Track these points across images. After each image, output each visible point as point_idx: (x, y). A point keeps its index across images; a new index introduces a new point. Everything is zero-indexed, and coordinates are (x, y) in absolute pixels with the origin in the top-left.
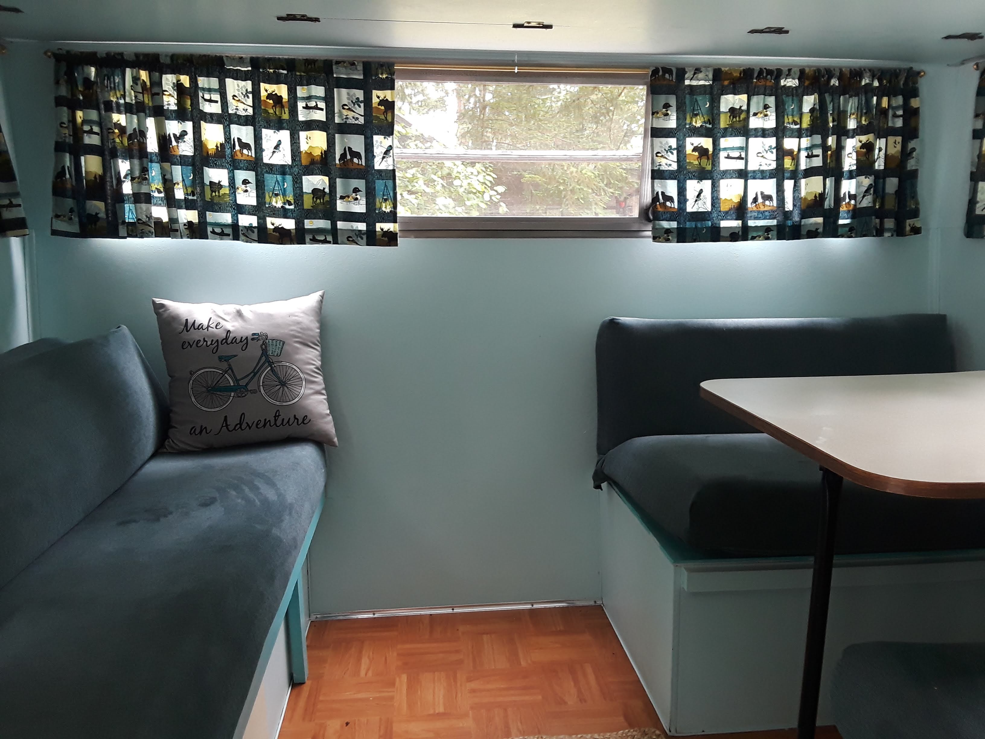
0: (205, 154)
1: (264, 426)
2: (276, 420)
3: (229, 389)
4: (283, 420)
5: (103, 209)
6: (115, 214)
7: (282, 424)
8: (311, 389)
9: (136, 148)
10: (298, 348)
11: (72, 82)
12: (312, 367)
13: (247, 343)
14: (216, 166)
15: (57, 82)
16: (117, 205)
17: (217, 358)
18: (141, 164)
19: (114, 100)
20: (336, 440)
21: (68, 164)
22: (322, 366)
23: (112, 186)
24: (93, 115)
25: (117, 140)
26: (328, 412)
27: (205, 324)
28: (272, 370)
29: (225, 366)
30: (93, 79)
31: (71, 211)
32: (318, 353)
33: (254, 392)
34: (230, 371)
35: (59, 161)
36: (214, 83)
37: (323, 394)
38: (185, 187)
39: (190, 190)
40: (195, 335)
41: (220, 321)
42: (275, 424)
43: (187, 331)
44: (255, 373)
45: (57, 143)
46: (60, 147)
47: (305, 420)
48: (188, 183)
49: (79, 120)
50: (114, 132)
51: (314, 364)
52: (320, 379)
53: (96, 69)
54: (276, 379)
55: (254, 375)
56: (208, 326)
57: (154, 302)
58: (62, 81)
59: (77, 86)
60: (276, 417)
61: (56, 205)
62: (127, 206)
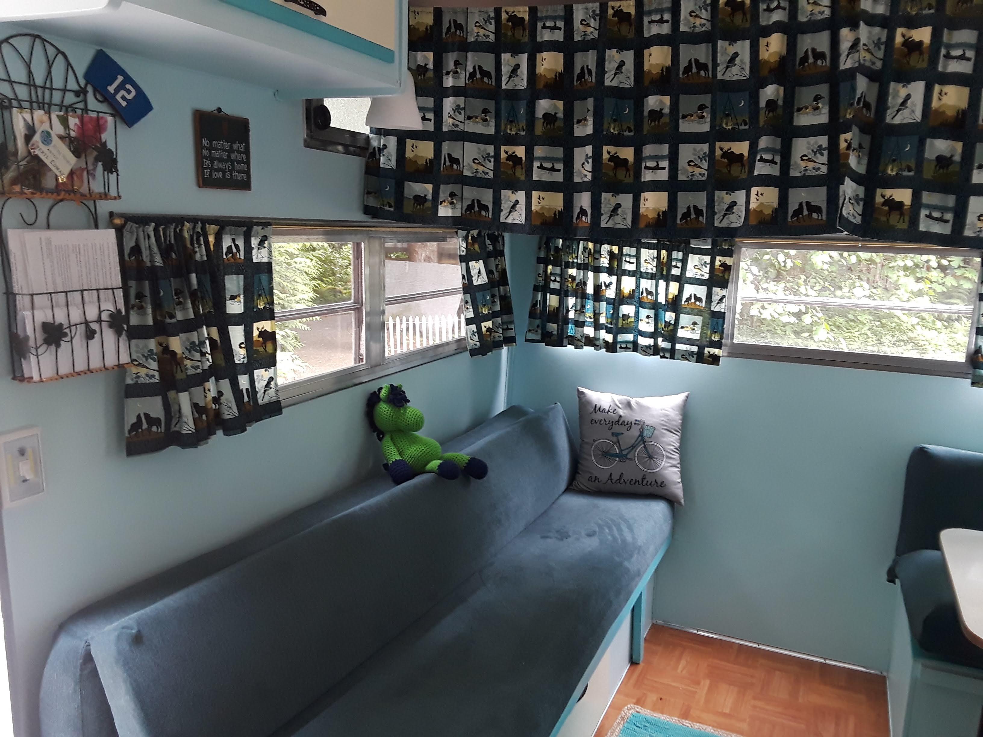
0: (622, 297)
1: (635, 483)
2: (643, 481)
3: (616, 455)
4: (647, 482)
5: (556, 329)
6: (562, 330)
7: (647, 484)
8: (669, 463)
9: (580, 291)
10: (663, 433)
11: (548, 249)
12: (672, 447)
13: (631, 426)
14: (628, 304)
15: (540, 248)
16: (564, 326)
17: (610, 434)
18: (582, 302)
19: (571, 260)
20: (682, 501)
21: (539, 299)
22: (680, 447)
23: (563, 314)
24: (558, 270)
25: (570, 285)
26: (679, 480)
27: (607, 409)
28: (645, 447)
29: (615, 439)
30: (560, 247)
31: (538, 326)
32: (677, 437)
33: (630, 460)
34: (617, 444)
35: (535, 296)
36: (633, 251)
37: (678, 467)
38: (607, 317)
39: (609, 321)
40: (599, 416)
41: (617, 408)
42: (642, 483)
43: (595, 412)
44: (633, 447)
45: (535, 286)
46: (536, 289)
47: (662, 484)
48: (609, 316)
49: (549, 271)
50: (568, 281)
51: (674, 446)
52: (677, 456)
53: (563, 241)
54: (645, 453)
55: (633, 449)
56: (609, 411)
57: (578, 389)
58: (542, 249)
59: (550, 251)
60: (643, 479)
61: (530, 324)
62: (570, 325)
